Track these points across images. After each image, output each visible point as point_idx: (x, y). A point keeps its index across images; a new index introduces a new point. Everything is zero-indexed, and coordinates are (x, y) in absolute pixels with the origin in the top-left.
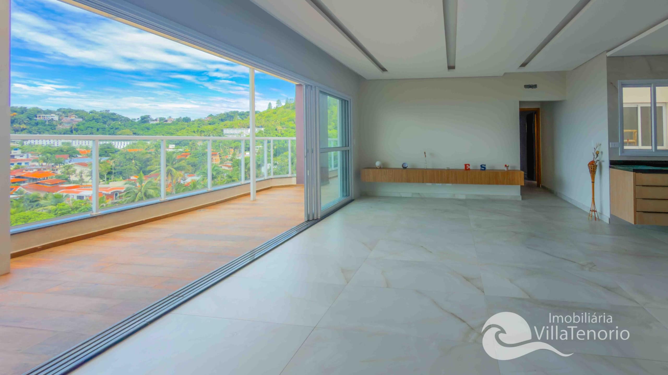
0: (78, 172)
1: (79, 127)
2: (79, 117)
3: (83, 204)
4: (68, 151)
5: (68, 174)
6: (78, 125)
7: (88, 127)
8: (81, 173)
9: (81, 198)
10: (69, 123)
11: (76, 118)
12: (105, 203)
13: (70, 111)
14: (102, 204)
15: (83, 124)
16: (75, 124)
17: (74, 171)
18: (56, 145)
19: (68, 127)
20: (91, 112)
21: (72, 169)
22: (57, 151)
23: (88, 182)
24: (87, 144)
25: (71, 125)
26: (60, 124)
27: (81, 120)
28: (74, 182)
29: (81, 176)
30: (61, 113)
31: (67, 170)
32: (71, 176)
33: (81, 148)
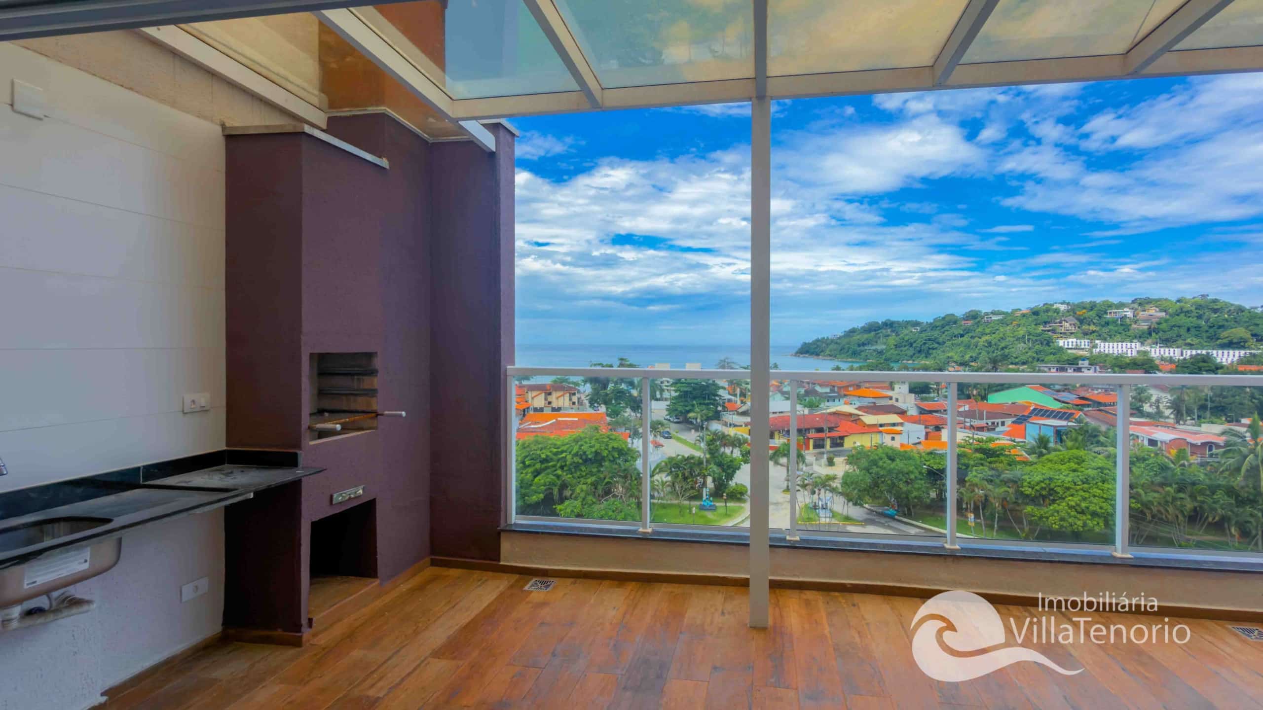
0: (1153, 399)
1: (1161, 327)
2: (1161, 310)
3: (1152, 455)
4: (1143, 365)
5: (1140, 400)
6: (1159, 324)
7: (1174, 326)
8: (1158, 401)
9: (1152, 442)
10: (1145, 321)
11: (1156, 311)
12: (1188, 461)
13: (1149, 301)
14: (1182, 462)
15: (1166, 321)
16: (1154, 320)
17: (1149, 398)
18: (1129, 355)
19: (1144, 326)
20: (1179, 301)
21: (1146, 394)
22: (1129, 364)
23: (1168, 417)
24: (1172, 354)
25: (1149, 324)
26: (1136, 323)
27: (1163, 314)
28: (1149, 415)
29: (1158, 407)
30: (1136, 306)
31: (1139, 394)
32: (1144, 405)
33: (1162, 360)
